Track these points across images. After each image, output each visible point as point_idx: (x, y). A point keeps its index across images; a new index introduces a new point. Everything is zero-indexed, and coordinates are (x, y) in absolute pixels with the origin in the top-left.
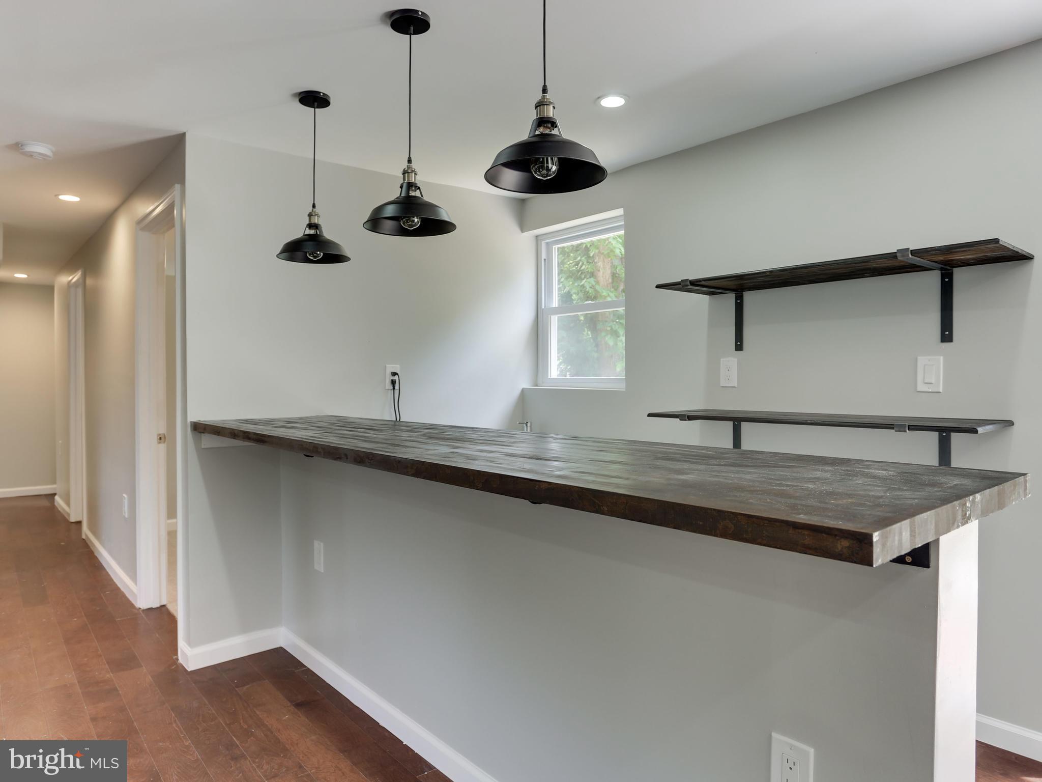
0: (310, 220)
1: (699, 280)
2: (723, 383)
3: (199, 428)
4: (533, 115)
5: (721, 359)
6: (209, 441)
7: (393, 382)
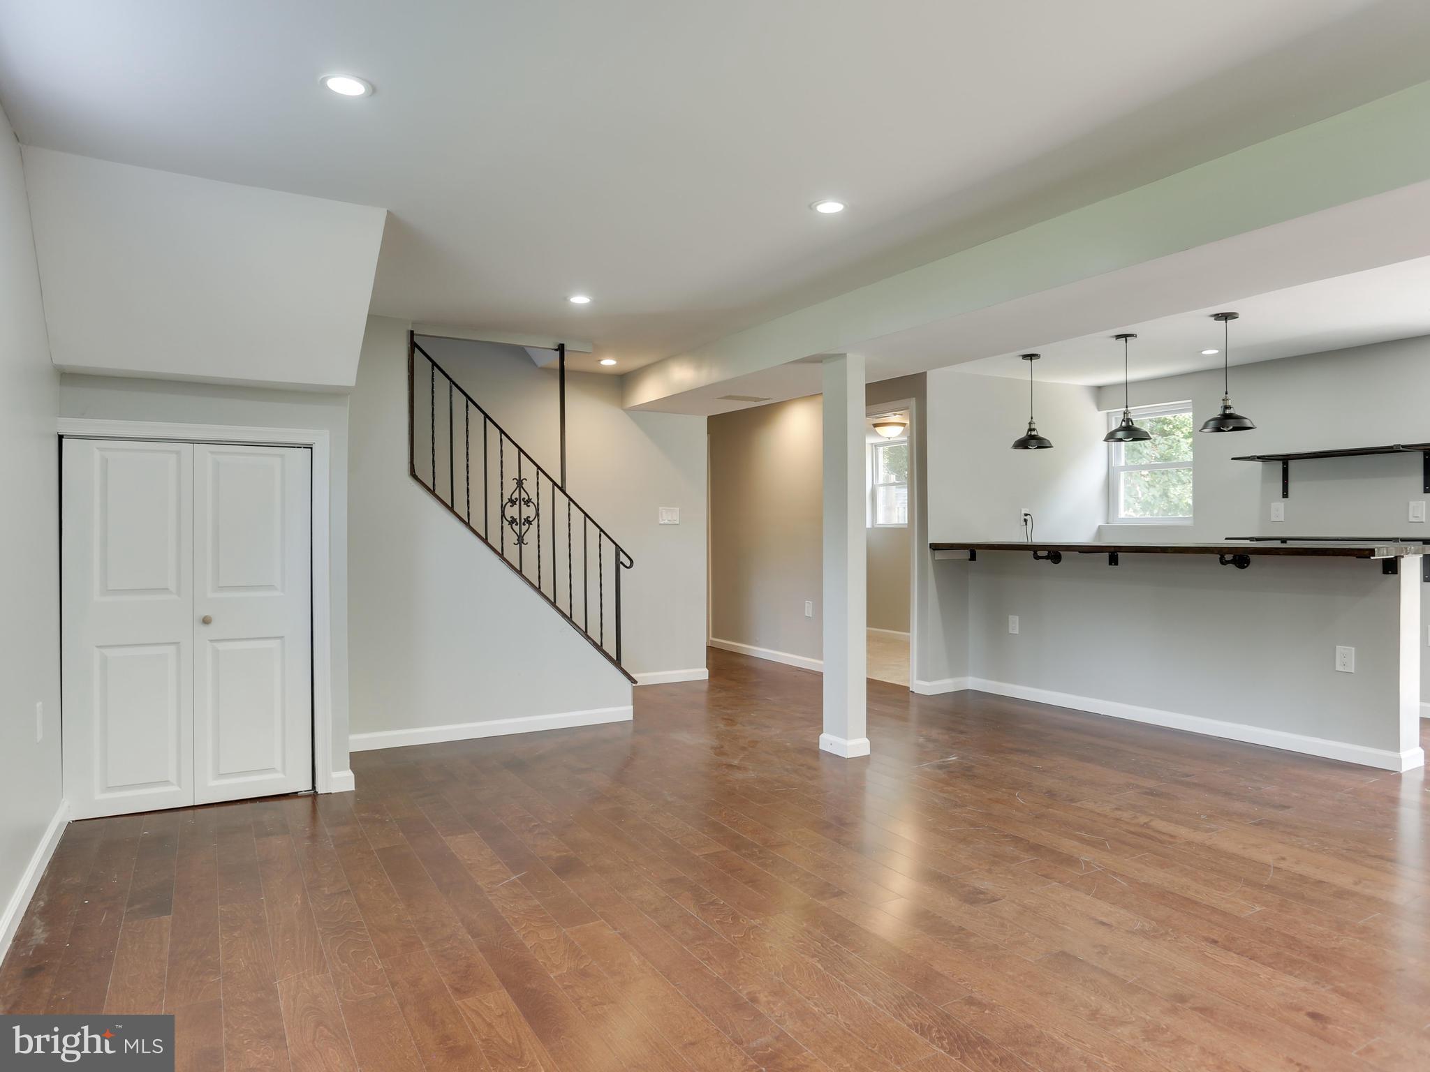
0: (1030, 426)
1: (1264, 456)
2: (1273, 519)
3: (935, 547)
4: (1221, 404)
5: (1272, 504)
6: (939, 555)
7: (1026, 520)
